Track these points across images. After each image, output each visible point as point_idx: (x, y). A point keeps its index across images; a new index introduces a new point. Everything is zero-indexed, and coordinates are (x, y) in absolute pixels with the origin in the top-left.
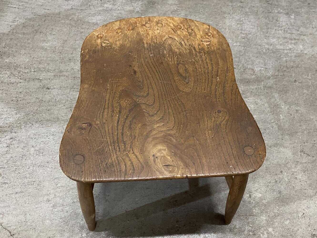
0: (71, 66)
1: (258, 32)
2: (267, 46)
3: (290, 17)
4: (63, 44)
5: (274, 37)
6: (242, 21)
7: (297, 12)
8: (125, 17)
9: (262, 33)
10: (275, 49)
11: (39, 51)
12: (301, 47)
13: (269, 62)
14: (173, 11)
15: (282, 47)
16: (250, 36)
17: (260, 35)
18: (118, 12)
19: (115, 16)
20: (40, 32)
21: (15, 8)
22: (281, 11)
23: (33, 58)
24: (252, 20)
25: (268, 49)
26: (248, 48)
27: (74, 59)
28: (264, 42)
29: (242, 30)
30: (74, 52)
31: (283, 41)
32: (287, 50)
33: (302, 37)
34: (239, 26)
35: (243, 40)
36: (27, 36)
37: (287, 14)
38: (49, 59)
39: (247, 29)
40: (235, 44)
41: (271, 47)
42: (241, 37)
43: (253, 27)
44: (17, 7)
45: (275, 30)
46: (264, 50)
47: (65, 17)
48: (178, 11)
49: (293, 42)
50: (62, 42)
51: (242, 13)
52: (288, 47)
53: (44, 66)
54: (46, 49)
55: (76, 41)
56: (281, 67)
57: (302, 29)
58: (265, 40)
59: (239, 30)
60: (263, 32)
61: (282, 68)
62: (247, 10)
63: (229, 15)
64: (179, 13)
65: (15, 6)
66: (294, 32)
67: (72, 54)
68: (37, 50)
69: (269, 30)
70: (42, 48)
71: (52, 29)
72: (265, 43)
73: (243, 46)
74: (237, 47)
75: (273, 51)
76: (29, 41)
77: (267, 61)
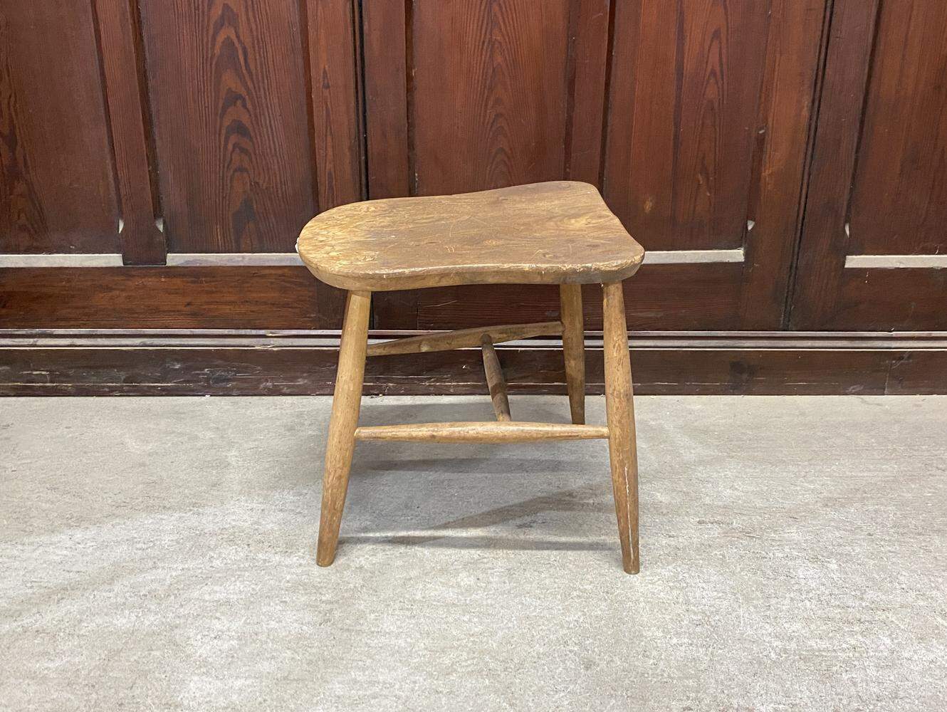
1: (739, 606)
2: (776, 643)
3: (827, 568)
4: (106, 662)
5: (793, 619)
6: (684, 579)
7: (841, 554)
9: (752, 609)
10: (808, 651)
11: (20, 684)
12: (888, 641)
13: (796, 687)
14: (471, 563)
15: (824, 644)
16: (717, 618)
17: (747, 615)
18: (299, 571)
19: (288, 582)
20: (38, 631)
22: (795, 553)
24: (713, 579)
25: (785, 651)
26: (720, 651)
28: (764, 632)
29: (687, 602)
30: (140, 683)
31: (824, 627)
32: (844, 650)
33: (881, 615)
34: (675, 592)
35: (699, 629)
37: (815, 559)
39: (704, 601)
40: (675, 641)
41: (793, 645)
42: (692, 621)
43: (720, 595)
45: (792, 599)
46: (773, 655)
47: (126, 589)
48: (485, 560)
49: (856, 628)
50: (103, 656)
51: (679, 562)
52: (846, 642)
54: (44, 676)
55: (152, 650)
57: (870, 595)
58: (767, 626)
59: (678, 603)
60: (755, 607)
61: (845, 702)
64: (489, 565)
66: (850, 603)
67: (131, 688)
69: (773, 601)
70: (32, 676)
71: (80, 621)
72: (770, 634)
73: (703, 646)
74: (683, 648)
75: (800, 655)
77: (792, 684)
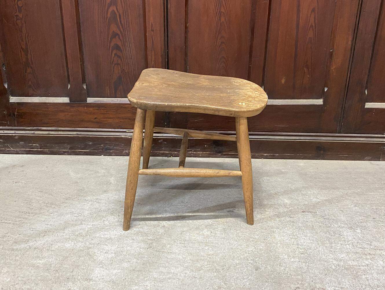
0: (68, 287)
1: (319, 247)
2: (335, 262)
3: (356, 232)
4: (62, 261)
5: (342, 252)
6: (296, 235)
7: (362, 226)
8: (147, 232)
9: (325, 248)
10: (348, 266)
11: (28, 269)
12: (382, 263)
13: (343, 280)
14: (208, 226)
15: (355, 263)
16: (310, 251)
17: (323, 250)
20: (35, 248)
21: (10, 223)
22: (343, 225)
23: (18, 277)
24: (308, 235)
25: (339, 265)
26: (311, 265)
27: (74, 278)
28: (330, 257)
29: (298, 244)
30: (76, 270)
31: (355, 256)
32: (363, 266)
33: (378, 252)
34: (293, 240)
35: (302, 255)
36: (16, 252)
37: (351, 228)
38: (39, 278)
39: (304, 244)
40: (292, 260)
41: (342, 263)
42: (300, 252)
43: (311, 242)
44: (12, 222)
45: (341, 244)
46: (333, 267)
47: (70, 232)
48: (214, 225)
49: (368, 257)
50: (61, 259)
51: (294, 228)
52: (364, 263)
53: (30, 286)
54: (38, 266)
55: (80, 257)
56: (362, 286)
57: (374, 243)
58: (331, 255)
59: (294, 244)
60: (326, 247)
61: (364, 287)
62: (300, 225)
63: (279, 230)
64: (216, 227)
65: (10, 222)
66: (366, 246)
67: (72, 272)
68: (25, 267)
69: (333, 245)
70: (33, 266)
71: (52, 245)
72: (332, 258)
73: (304, 262)
74: (296, 263)
75: (345, 267)
76: (17, 258)
77: (341, 279)
